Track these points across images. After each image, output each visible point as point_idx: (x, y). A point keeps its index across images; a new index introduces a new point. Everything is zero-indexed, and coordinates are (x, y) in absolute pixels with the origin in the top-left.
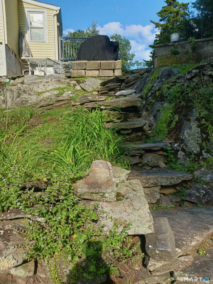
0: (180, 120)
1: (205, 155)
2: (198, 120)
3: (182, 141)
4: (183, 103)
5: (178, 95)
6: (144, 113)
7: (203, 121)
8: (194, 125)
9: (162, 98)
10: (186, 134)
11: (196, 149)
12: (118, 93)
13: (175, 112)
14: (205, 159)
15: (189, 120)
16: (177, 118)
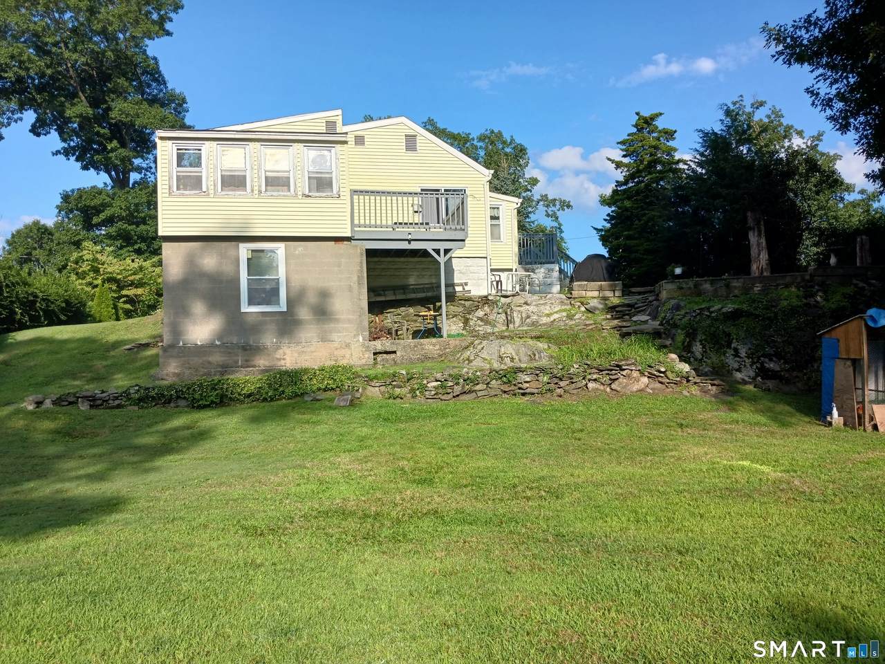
0: (690, 341)
1: (705, 360)
2: (701, 341)
3: (692, 352)
4: (691, 331)
5: (687, 325)
6: (663, 336)
7: (703, 342)
8: (698, 344)
9: (675, 326)
10: (694, 349)
11: (700, 357)
12: (635, 319)
13: (687, 336)
14: (704, 362)
15: (695, 341)
16: (688, 340)
